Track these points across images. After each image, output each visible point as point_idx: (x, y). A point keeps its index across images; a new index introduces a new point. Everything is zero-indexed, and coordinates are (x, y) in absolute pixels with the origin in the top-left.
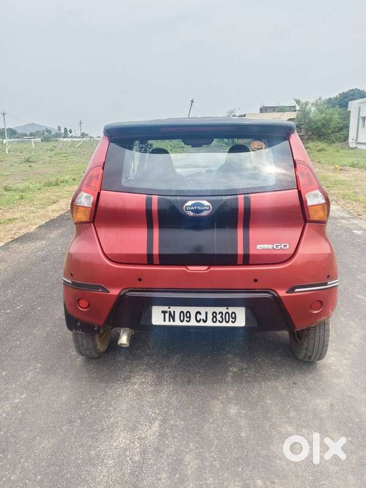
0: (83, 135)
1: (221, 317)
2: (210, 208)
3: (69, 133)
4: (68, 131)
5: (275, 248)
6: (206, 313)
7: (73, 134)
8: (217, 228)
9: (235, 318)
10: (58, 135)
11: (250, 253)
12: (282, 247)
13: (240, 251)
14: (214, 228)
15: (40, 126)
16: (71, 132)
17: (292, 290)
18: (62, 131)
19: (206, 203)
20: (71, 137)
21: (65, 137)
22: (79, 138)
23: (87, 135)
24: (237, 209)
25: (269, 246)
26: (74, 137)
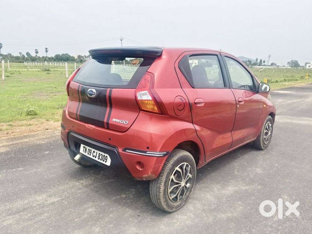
0: (272, 64)
1: (102, 157)
2: (95, 93)
3: (263, 63)
4: (263, 62)
5: (121, 122)
6: (97, 153)
7: (266, 63)
8: (100, 106)
9: (107, 160)
10: (255, 64)
11: (109, 122)
12: (124, 122)
13: (105, 121)
14: (98, 105)
15: (246, 58)
16: (264, 62)
17: (124, 150)
18: (259, 61)
19: (94, 91)
20: (265, 65)
21: (259, 65)
22: (269, 66)
23: (275, 64)
24: (106, 96)
25: (118, 120)
26: (265, 66)
